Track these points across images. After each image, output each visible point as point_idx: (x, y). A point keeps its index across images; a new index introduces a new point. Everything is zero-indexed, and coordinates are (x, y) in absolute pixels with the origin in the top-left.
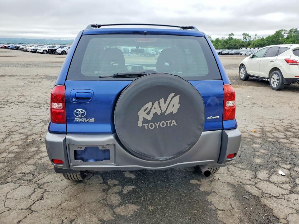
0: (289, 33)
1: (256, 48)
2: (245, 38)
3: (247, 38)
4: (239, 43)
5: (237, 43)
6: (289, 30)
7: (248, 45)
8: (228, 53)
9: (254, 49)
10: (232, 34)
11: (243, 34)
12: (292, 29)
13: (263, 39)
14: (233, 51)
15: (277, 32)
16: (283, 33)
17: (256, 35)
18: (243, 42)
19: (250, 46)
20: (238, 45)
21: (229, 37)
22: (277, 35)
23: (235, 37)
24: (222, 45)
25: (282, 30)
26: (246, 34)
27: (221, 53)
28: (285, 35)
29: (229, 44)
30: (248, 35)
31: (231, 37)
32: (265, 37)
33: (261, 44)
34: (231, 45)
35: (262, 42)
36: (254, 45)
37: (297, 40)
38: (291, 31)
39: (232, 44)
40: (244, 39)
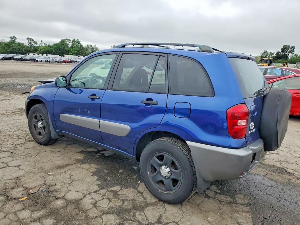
0: (72, 43)
1: (45, 55)
2: (31, 43)
3: (32, 43)
4: (24, 47)
5: (21, 48)
6: (72, 40)
7: (35, 50)
8: (21, 59)
9: (42, 55)
10: (14, 37)
11: (27, 39)
12: (75, 40)
13: (49, 46)
14: (19, 57)
15: (62, 41)
16: (67, 42)
17: (42, 41)
18: (28, 47)
19: (37, 52)
20: (23, 49)
21: (11, 40)
22: (63, 44)
23: (17, 41)
24: (3, 48)
25: (66, 39)
26: (31, 38)
27: (13, 58)
28: (69, 44)
29: (12, 48)
30: (33, 40)
31: (14, 40)
32: (51, 44)
33: (48, 50)
34: (14, 49)
35: (50, 49)
36: (42, 51)
37: (80, 49)
38: (74, 41)
39: (16, 48)
40: (29, 43)
